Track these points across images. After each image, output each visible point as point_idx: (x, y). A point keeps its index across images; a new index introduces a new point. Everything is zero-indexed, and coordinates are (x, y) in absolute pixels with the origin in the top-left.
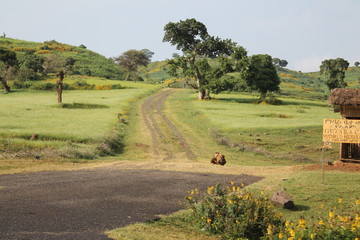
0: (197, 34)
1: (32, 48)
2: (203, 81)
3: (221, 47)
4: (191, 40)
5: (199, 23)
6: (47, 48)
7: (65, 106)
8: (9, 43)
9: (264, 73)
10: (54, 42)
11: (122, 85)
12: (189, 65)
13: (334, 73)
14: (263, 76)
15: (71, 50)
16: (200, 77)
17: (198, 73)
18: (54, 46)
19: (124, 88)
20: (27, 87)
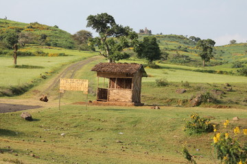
0: (108, 22)
1: (21, 27)
2: (111, 53)
3: (123, 31)
4: (104, 26)
5: (109, 16)
6: (32, 27)
7: (17, 67)
8: (7, 23)
9: (151, 48)
10: (36, 23)
11: (66, 54)
12: (102, 42)
13: (205, 49)
14: (149, 50)
15: (48, 29)
16: (108, 50)
17: (108, 47)
18: (36, 26)
19: (67, 55)
20: (5, 53)
